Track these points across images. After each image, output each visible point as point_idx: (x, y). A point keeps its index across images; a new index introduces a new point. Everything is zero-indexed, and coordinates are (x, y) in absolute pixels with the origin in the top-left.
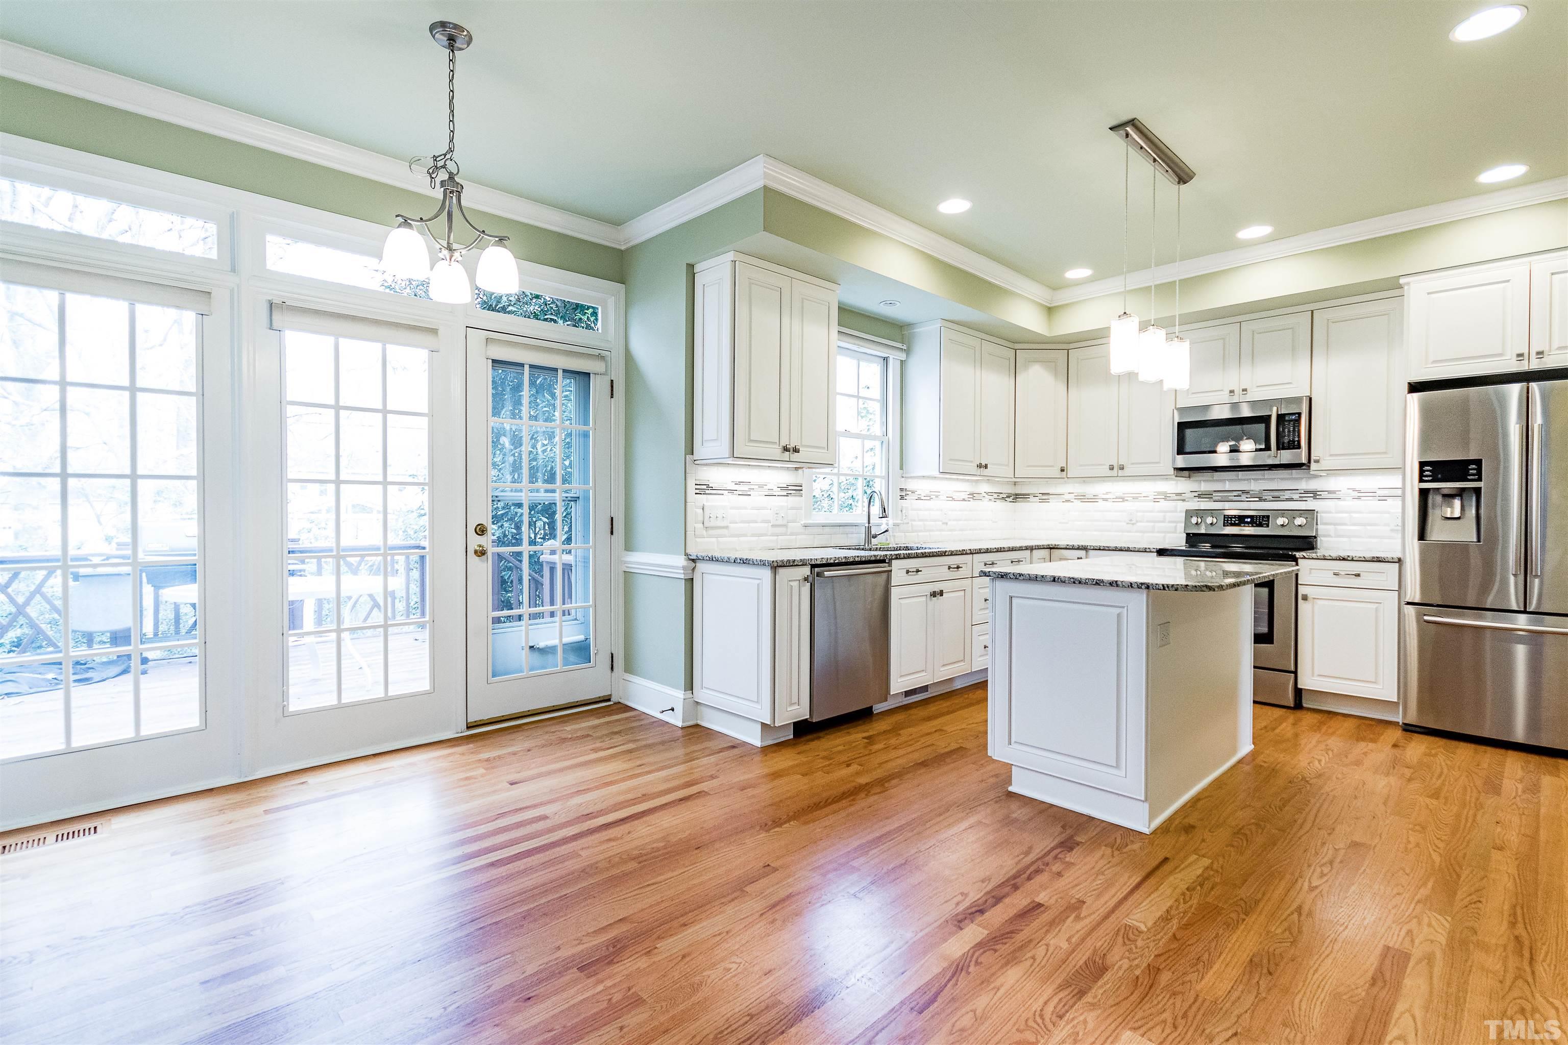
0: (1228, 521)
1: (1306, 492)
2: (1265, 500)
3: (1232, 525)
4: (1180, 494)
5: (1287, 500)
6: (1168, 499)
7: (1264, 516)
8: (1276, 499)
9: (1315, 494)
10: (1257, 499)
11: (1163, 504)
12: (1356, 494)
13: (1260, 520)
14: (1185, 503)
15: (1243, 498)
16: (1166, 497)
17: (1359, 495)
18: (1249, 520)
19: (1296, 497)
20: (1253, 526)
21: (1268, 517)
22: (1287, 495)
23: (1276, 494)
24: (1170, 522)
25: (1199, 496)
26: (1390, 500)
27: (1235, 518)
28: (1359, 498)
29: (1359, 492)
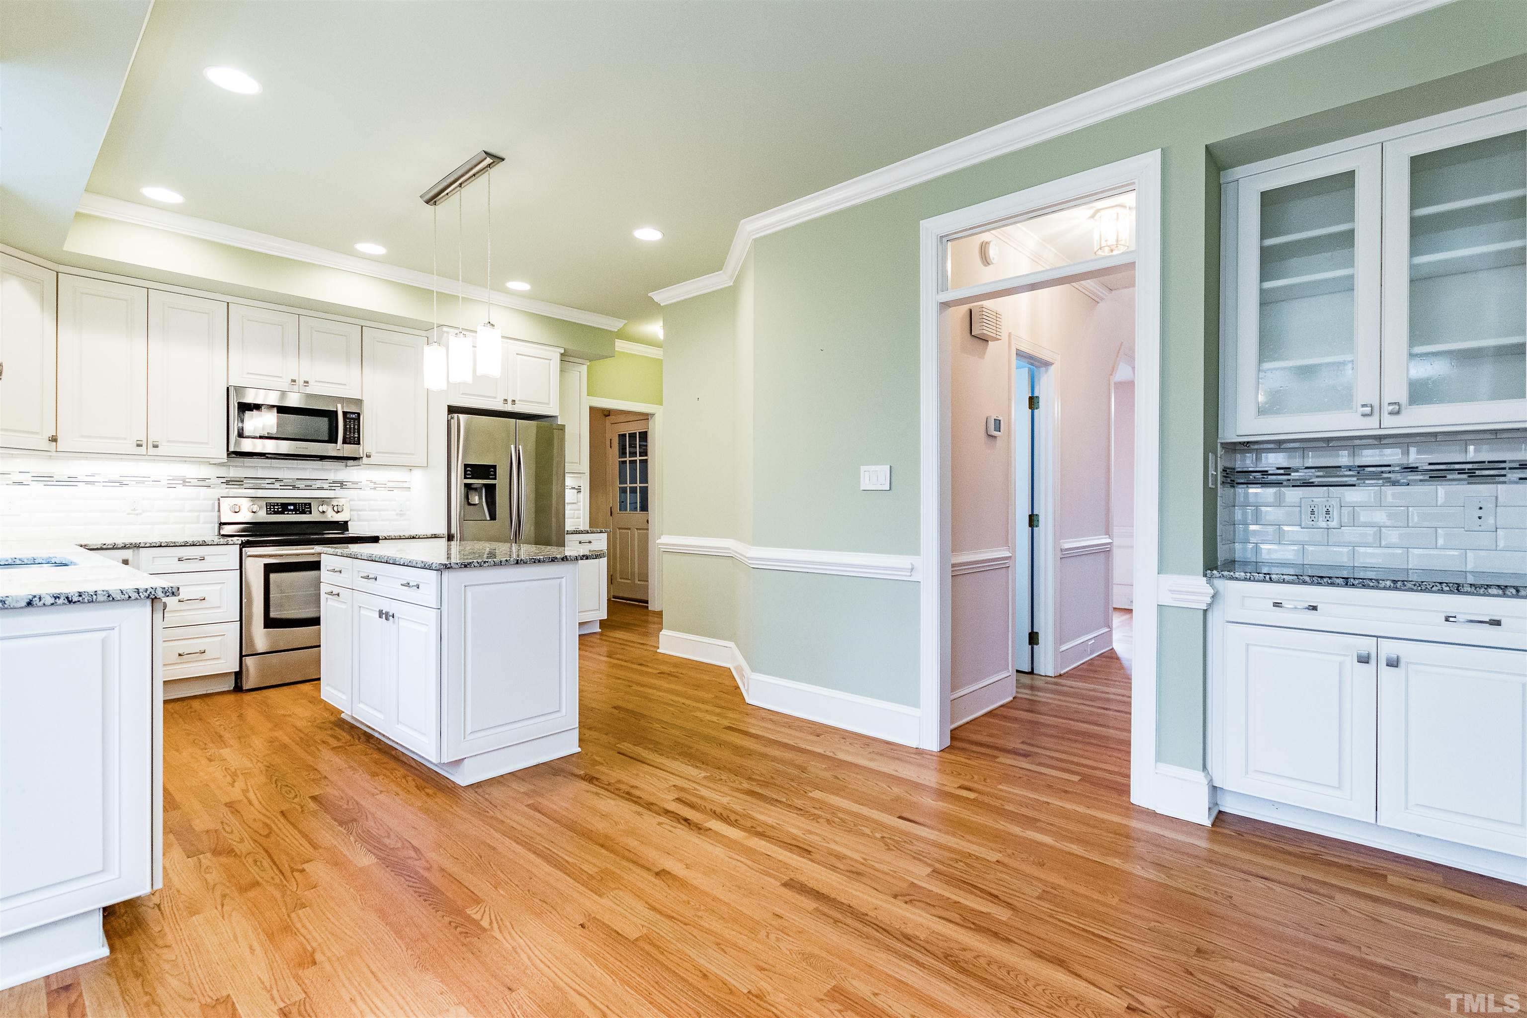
0: (270, 508)
1: (334, 482)
2: (298, 489)
3: (276, 513)
4: (204, 480)
5: (319, 489)
6: (187, 484)
7: (305, 504)
8: (308, 488)
9: (342, 484)
10: (291, 488)
11: (181, 490)
12: (372, 485)
13: (303, 507)
14: (209, 490)
15: (277, 485)
16: (185, 482)
17: (375, 486)
18: (292, 508)
19: (326, 486)
20: (296, 514)
21: (310, 504)
22: (319, 484)
23: (309, 483)
24: (191, 511)
25: (227, 483)
26: (396, 491)
27: (277, 505)
28: (375, 488)
29: (375, 483)
